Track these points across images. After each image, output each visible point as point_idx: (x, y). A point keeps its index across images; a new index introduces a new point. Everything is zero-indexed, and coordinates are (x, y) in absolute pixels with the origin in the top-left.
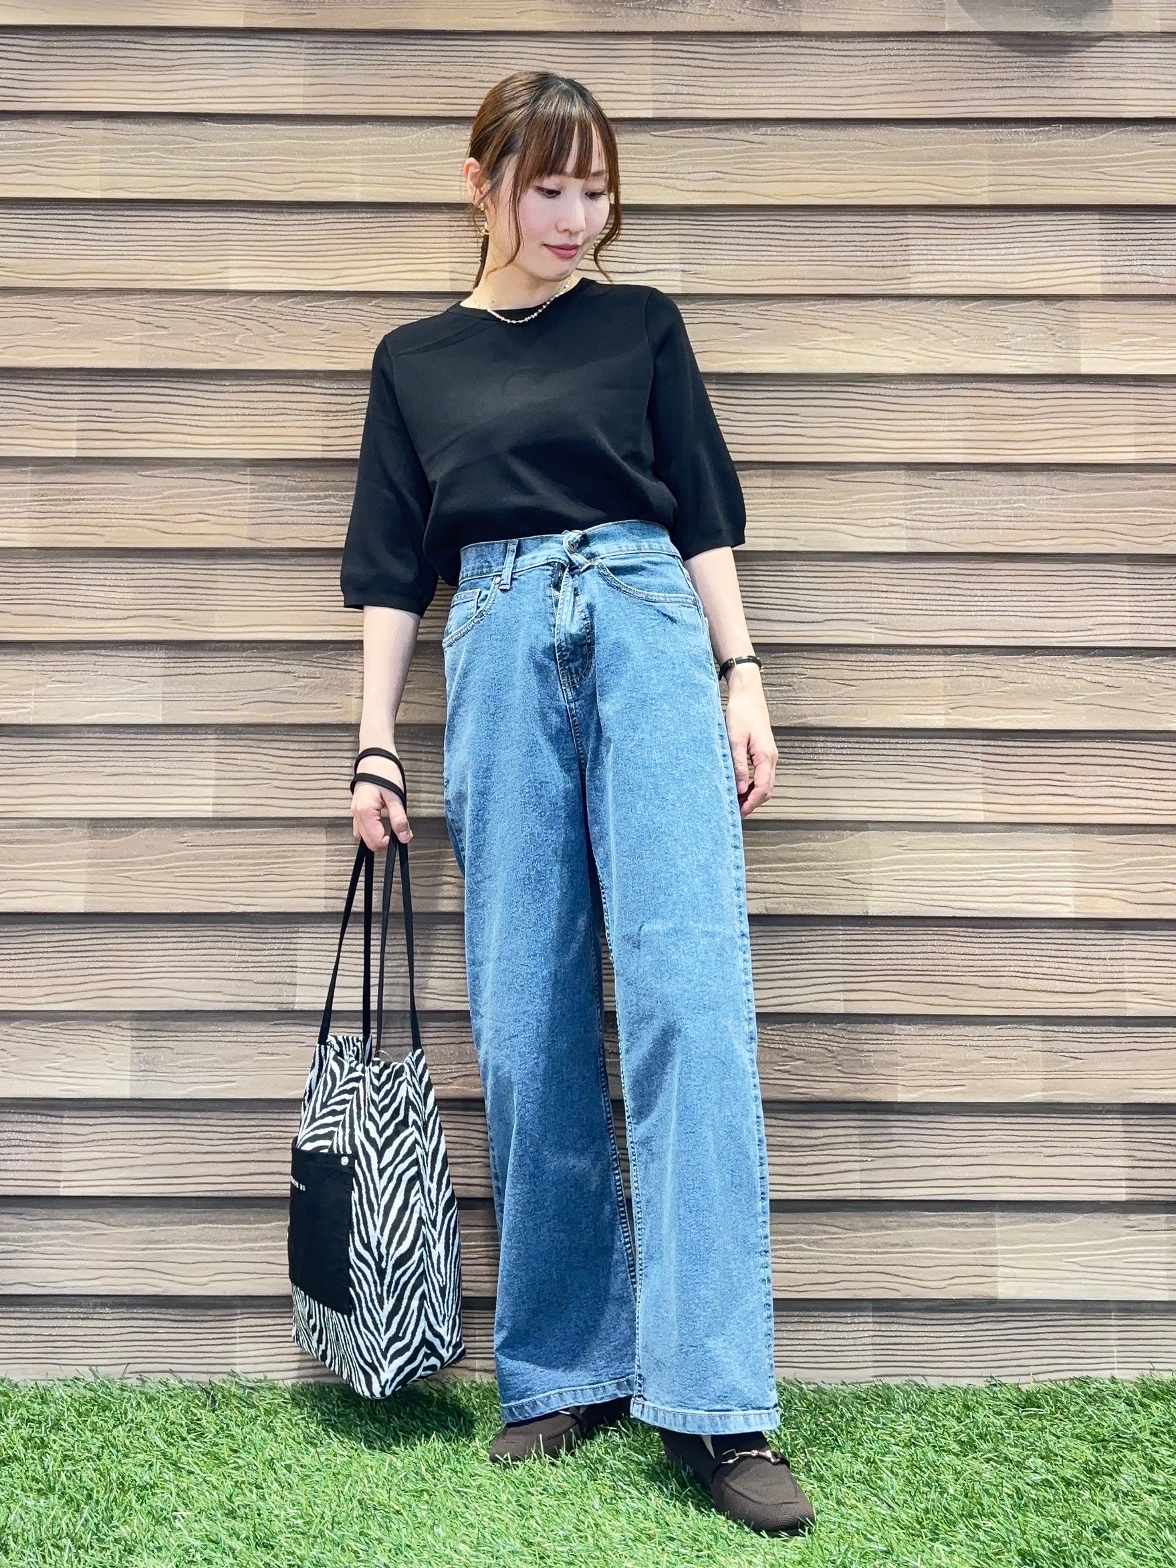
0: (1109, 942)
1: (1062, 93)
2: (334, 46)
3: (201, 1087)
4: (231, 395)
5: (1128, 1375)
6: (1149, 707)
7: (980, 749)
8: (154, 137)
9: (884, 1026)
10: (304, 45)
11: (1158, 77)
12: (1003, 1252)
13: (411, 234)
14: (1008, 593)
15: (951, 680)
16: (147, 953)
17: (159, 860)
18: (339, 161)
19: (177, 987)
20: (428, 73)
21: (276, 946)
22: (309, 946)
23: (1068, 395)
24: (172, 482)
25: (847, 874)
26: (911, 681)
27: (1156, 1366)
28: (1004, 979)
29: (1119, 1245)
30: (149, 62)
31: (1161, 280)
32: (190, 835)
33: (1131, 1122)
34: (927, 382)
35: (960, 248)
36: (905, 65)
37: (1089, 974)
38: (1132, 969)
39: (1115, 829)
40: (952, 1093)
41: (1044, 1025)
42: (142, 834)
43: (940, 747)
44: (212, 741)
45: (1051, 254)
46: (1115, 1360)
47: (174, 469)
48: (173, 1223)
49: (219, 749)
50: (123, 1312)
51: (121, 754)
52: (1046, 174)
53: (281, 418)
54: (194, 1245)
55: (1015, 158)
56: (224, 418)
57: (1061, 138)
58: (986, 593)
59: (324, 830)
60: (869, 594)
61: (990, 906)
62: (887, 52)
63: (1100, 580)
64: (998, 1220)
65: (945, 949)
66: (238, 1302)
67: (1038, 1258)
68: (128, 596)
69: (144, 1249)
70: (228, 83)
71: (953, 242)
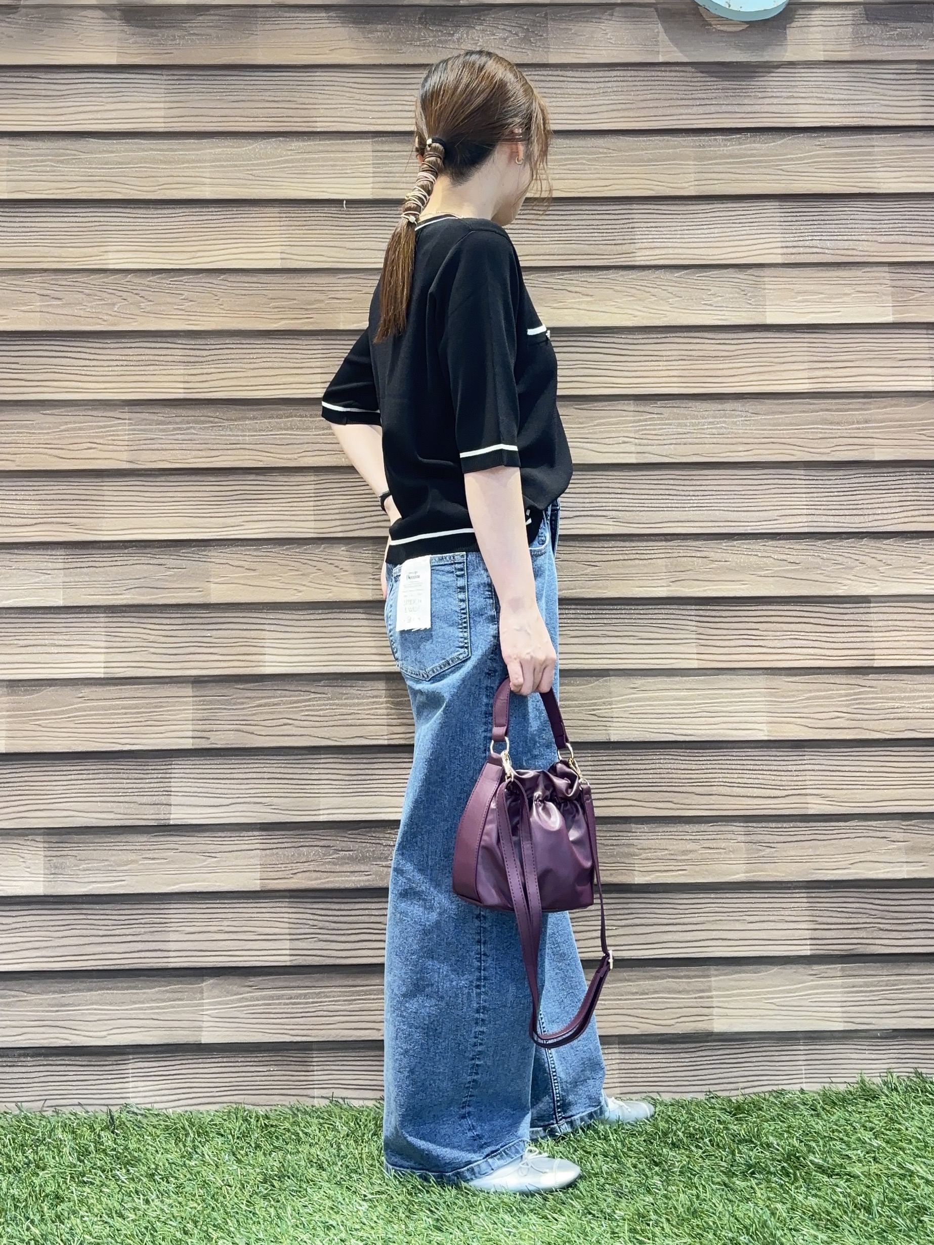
0: (795, 758)
1: (749, 109)
2: (187, 78)
3: (99, 885)
4: (112, 351)
5: (813, 1088)
6: (821, 578)
7: (693, 613)
8: (48, 151)
9: (624, 826)
10: (165, 77)
11: (823, 95)
12: (717, 996)
13: (250, 224)
14: (714, 493)
15: (671, 560)
16: (54, 783)
17: (63, 711)
18: (193, 167)
19: (78, 808)
20: (260, 98)
21: (155, 776)
22: (181, 775)
23: (757, 340)
24: (68, 419)
25: (594, 710)
26: (641, 562)
27: (834, 1080)
28: (714, 788)
29: (805, 989)
30: (43, 93)
31: (827, 251)
32: (86, 691)
33: (813, 895)
34: (649, 333)
35: (673, 229)
36: (629, 89)
37: (779, 783)
38: (813, 778)
39: (796, 671)
40: (676, 876)
41: (747, 822)
42: (48, 692)
43: (663, 611)
44: (102, 618)
45: (743, 233)
46: (804, 1076)
47: (69, 409)
48: (78, 990)
49: (108, 624)
50: (42, 1060)
51: (31, 630)
52: (738, 171)
53: (152, 368)
54: (95, 1007)
55: (716, 158)
56: (107, 369)
57: (750, 143)
58: (696, 493)
59: (190, 685)
60: (608, 496)
61: (703, 732)
62: (615, 79)
63: (784, 482)
64: (713, 972)
65: (669, 766)
66: (131, 1050)
67: (744, 1001)
68: (34, 507)
69: (57, 1011)
70: (105, 108)
71: (668, 224)
